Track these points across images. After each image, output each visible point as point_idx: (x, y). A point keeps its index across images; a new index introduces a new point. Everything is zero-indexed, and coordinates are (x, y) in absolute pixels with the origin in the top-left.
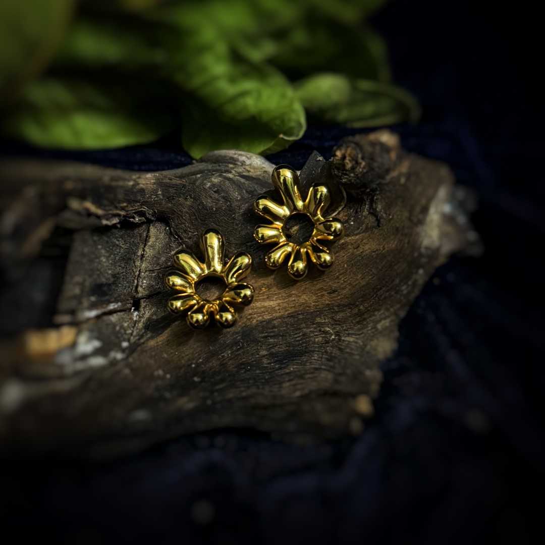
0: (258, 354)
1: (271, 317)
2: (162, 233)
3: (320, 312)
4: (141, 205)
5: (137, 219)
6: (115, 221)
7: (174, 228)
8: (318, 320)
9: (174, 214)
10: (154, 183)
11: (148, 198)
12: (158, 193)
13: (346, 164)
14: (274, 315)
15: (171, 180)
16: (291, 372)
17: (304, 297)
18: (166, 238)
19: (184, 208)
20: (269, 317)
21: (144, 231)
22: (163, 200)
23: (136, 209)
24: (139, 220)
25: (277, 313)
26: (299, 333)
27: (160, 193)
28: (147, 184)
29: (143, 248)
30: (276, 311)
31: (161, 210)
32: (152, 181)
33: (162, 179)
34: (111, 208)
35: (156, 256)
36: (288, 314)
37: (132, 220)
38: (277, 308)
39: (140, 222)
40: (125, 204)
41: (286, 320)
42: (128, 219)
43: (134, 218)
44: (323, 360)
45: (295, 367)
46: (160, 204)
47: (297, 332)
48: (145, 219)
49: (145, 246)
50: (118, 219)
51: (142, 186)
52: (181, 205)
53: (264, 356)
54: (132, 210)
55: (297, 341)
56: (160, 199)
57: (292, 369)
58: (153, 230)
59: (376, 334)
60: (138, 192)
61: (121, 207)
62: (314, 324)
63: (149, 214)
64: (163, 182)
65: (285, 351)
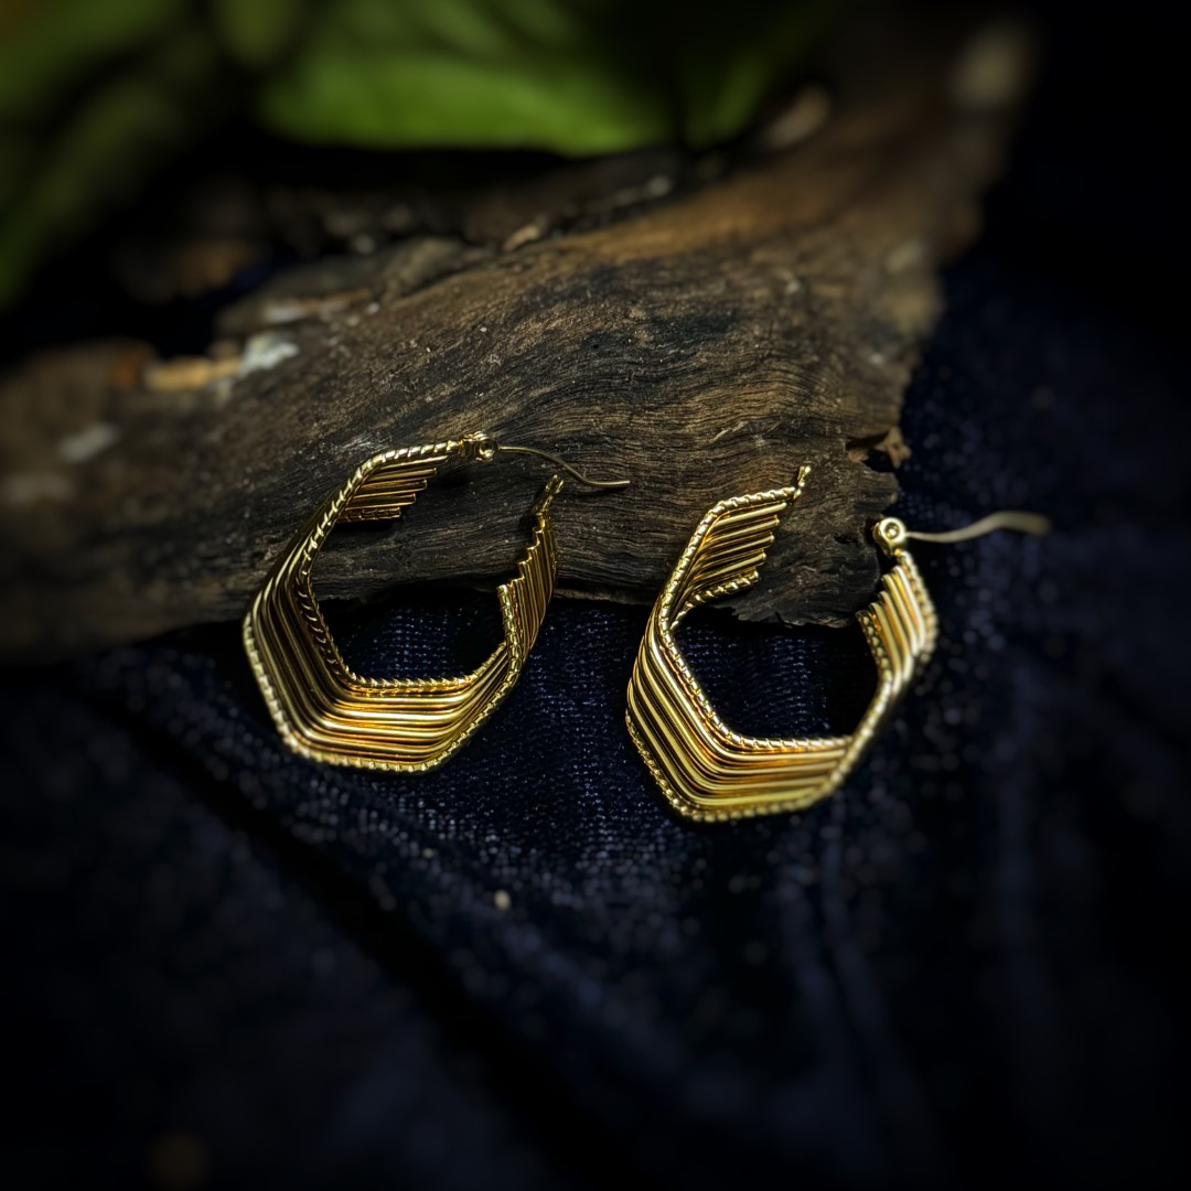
0: (627, 317)
16: (702, 369)
44: (774, 337)
45: (711, 354)
53: (639, 322)
55: (713, 297)
57: (704, 360)
59: (887, 280)
62: (748, 264)
65: (688, 317)
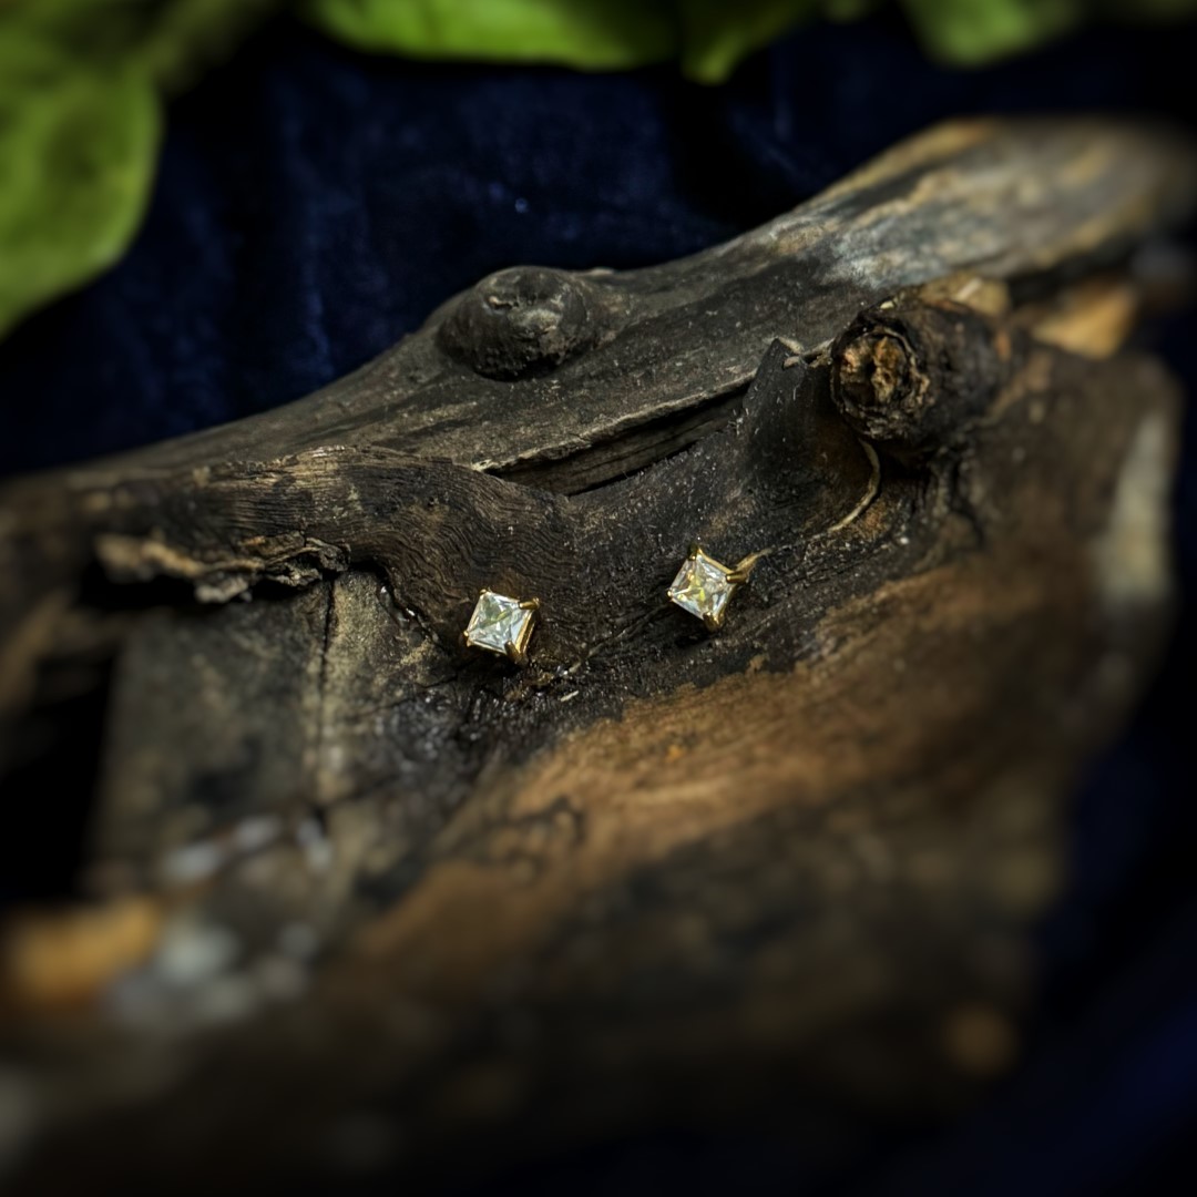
2: (370, 605)
4: (305, 536)
5: (297, 577)
6: (237, 586)
7: (401, 588)
9: (399, 551)
10: (337, 472)
11: (322, 515)
12: (350, 498)
13: (877, 386)
15: (381, 457)
17: (789, 763)
18: (382, 621)
19: (426, 533)
21: (318, 605)
22: (364, 515)
23: (294, 550)
24: (303, 577)
27: (354, 496)
28: (317, 476)
29: (322, 656)
31: (360, 542)
32: (330, 467)
33: (359, 459)
34: (221, 553)
35: (361, 674)
37: (282, 578)
39: (305, 583)
40: (259, 540)
42: (271, 577)
43: (287, 572)
46: (357, 528)
48: (319, 571)
49: (325, 649)
50: (245, 580)
51: (302, 483)
52: (417, 524)
54: (282, 553)
56: (357, 514)
58: (343, 599)
60: (291, 500)
61: (248, 547)
63: (329, 558)
64: (360, 467)
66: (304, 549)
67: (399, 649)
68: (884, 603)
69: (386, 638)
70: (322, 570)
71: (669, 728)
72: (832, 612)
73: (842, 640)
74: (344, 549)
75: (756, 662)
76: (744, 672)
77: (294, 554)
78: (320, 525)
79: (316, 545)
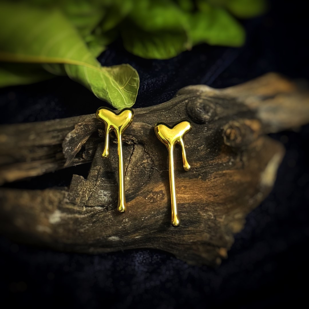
1: (184, 202)
3: (208, 205)
4: (132, 137)
8: (206, 208)
10: (140, 127)
13: (231, 137)
14: (185, 202)
16: (189, 230)
17: (201, 196)
20: (183, 203)
25: (187, 201)
26: (196, 213)
27: (142, 132)
28: (137, 127)
29: (130, 157)
30: (186, 200)
31: (141, 140)
32: (139, 126)
33: (144, 126)
35: (136, 162)
36: (192, 202)
37: (127, 142)
38: (187, 199)
39: (130, 144)
41: (191, 205)
42: (125, 142)
44: (206, 227)
45: (192, 228)
46: (141, 137)
47: (195, 212)
51: (134, 128)
55: (195, 216)
56: (142, 135)
57: (190, 229)
59: (234, 220)
60: (131, 130)
62: (204, 209)
65: (188, 220)
66: (132, 139)
67: (143, 159)
68: (224, 173)
69: (142, 157)
70: (134, 142)
71: (182, 184)
72: (215, 173)
73: (215, 177)
74: (138, 140)
75: (200, 177)
76: (197, 178)
77: (130, 139)
78: (135, 135)
79: (134, 138)
